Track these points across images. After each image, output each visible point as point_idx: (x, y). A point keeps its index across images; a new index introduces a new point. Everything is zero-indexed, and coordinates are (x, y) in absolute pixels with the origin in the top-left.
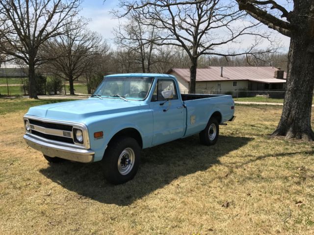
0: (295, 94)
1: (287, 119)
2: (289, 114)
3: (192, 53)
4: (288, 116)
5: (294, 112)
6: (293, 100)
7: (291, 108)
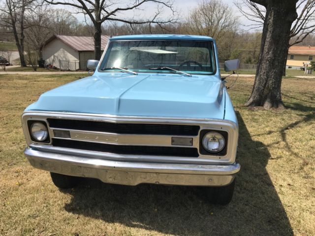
0: (272, 63)
1: (263, 89)
2: (266, 84)
3: (94, 17)
4: (265, 86)
5: (271, 82)
6: (270, 70)
7: (268, 78)
